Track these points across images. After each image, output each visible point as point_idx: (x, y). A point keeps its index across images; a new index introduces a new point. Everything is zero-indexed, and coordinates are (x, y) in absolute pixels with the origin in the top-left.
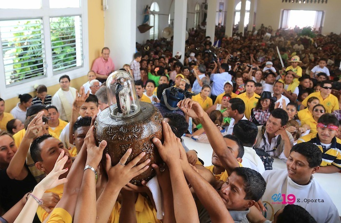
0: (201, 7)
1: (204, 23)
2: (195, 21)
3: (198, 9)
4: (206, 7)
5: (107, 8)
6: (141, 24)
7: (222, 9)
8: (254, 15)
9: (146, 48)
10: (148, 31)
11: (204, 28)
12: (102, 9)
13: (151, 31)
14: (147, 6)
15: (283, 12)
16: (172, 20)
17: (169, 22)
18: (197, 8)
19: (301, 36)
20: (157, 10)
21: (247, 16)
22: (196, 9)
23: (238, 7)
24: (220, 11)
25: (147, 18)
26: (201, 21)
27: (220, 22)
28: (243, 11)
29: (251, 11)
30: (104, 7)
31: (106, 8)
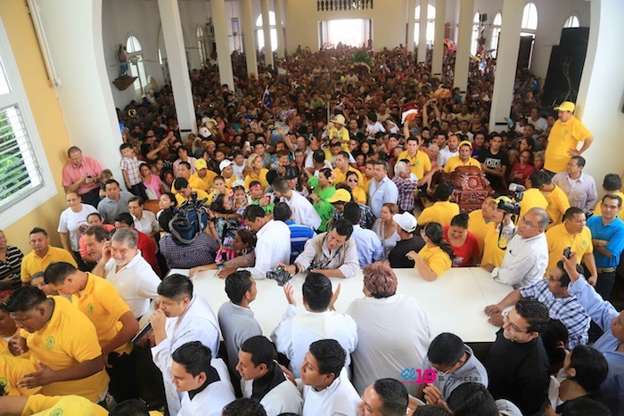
0: (205, 30)
1: (214, 55)
2: (201, 54)
3: (202, 34)
4: (212, 30)
5: (59, 81)
6: (117, 77)
7: (236, 31)
8: (283, 33)
9: (132, 114)
10: (131, 86)
11: (215, 63)
12: (51, 86)
13: (136, 84)
14: (121, 47)
15: (321, 24)
16: (165, 59)
17: (161, 63)
18: (200, 33)
19: (356, 64)
20: (138, 48)
21: (274, 34)
22: (198, 35)
23: (259, 22)
24: (235, 34)
25: (125, 68)
26: (209, 52)
27: (237, 48)
28: (266, 27)
29: (278, 26)
30: (54, 83)
31: (56, 84)
